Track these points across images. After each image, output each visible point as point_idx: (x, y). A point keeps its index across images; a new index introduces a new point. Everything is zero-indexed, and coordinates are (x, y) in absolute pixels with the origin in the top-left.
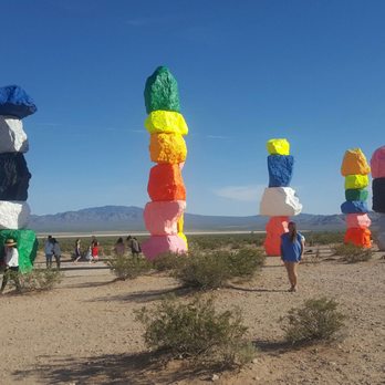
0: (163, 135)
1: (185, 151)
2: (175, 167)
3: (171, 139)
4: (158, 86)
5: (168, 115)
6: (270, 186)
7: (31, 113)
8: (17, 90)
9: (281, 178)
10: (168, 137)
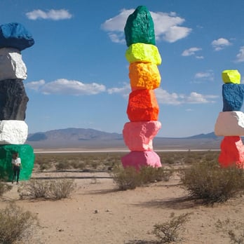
0: (142, 65)
1: (159, 78)
2: (151, 92)
3: (148, 68)
4: (138, 22)
5: (146, 47)
6: (224, 110)
7: (29, 46)
8: (18, 27)
9: (235, 103)
10: (146, 65)
